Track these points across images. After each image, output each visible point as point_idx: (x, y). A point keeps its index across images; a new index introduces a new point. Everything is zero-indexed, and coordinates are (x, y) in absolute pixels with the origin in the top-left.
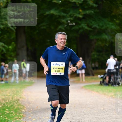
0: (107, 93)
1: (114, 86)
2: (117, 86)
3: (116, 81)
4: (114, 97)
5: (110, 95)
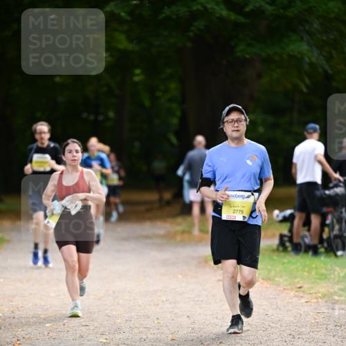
0: (306, 286)
1: (336, 256)
4: (338, 301)
5: (323, 290)
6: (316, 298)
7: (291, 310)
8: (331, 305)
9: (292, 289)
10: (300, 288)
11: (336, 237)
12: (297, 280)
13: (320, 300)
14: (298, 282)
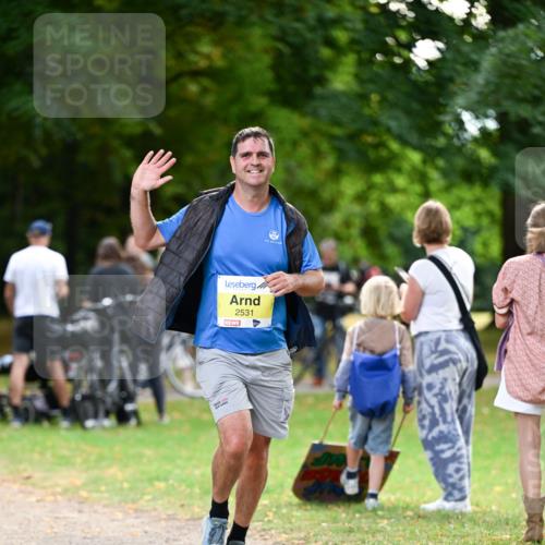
0: (37, 475)
1: (84, 427)
2: (109, 422)
3: (99, 394)
4: (86, 499)
5: (63, 482)
6: (54, 494)
7: (13, 514)
8: (76, 505)
9: (15, 482)
10: (28, 478)
11: (85, 398)
12: (22, 467)
13: (59, 498)
14: (25, 470)
